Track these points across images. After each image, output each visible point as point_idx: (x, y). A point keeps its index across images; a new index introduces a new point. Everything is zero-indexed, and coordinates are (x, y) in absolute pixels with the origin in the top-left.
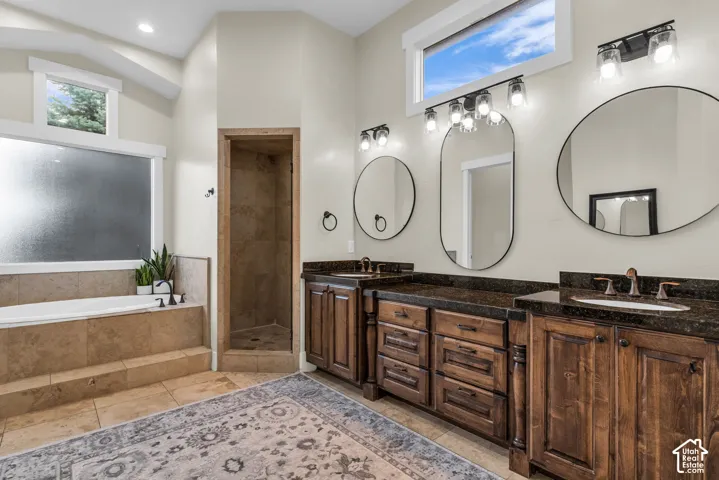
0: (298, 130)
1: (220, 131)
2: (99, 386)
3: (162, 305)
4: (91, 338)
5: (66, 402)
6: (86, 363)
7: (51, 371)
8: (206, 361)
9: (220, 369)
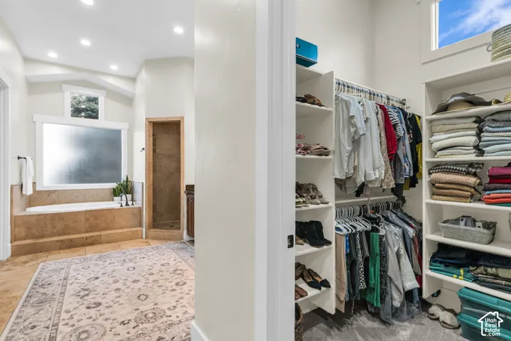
0: (183, 118)
1: (146, 119)
2: (89, 241)
3: (121, 206)
4: (87, 219)
5: (74, 247)
6: (84, 230)
7: (69, 234)
8: (140, 233)
9: (146, 238)
